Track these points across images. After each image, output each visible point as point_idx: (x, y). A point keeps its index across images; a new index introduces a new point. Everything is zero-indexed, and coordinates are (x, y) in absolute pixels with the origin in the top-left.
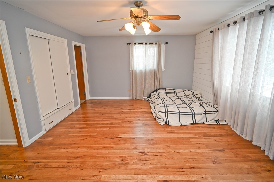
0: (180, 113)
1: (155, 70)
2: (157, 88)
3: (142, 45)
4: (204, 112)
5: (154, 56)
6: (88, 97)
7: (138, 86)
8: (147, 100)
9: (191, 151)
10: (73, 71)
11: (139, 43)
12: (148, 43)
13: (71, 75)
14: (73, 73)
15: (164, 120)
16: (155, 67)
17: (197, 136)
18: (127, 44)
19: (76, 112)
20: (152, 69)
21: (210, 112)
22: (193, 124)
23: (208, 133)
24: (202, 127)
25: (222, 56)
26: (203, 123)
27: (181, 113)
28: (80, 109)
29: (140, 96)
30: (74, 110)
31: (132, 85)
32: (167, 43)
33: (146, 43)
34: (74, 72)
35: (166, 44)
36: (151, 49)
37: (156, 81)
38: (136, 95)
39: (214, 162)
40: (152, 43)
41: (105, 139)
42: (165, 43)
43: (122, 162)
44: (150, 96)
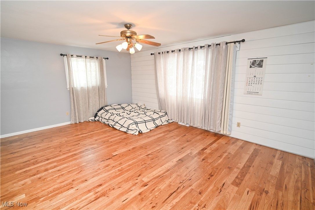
1: (98, 86)
2: (103, 106)
3: (81, 58)
4: (159, 117)
7: (81, 107)
8: (96, 121)
9: (173, 141)
11: (77, 56)
12: (88, 57)
15: (137, 130)
16: (99, 83)
17: (166, 133)
18: (61, 55)
21: (162, 116)
22: (156, 127)
24: (162, 128)
25: (165, 74)
26: (161, 125)
27: (146, 121)
29: (84, 118)
31: (73, 106)
32: (108, 59)
33: (86, 57)
37: (100, 98)
39: (188, 141)
40: (93, 57)
42: (105, 58)
44: (96, 116)
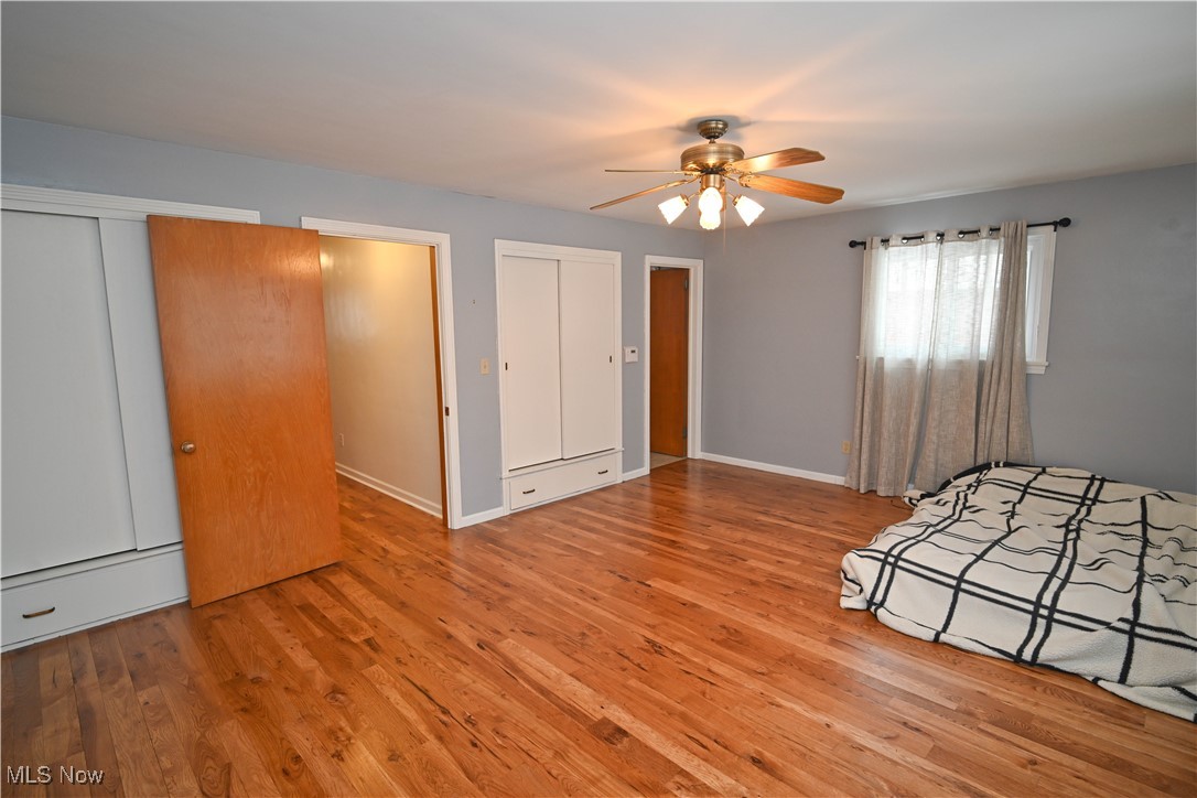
0: (959, 584)
1: (982, 364)
2: (992, 459)
3: (923, 243)
4: (1121, 620)
5: (977, 295)
6: (695, 450)
7: (885, 434)
10: (633, 352)
11: (904, 239)
12: (952, 234)
13: (625, 364)
14: (631, 358)
15: (861, 591)
16: (985, 346)
17: (952, 705)
18: (853, 244)
19: (628, 488)
20: (968, 357)
22: (1013, 659)
23: (1045, 721)
24: (1054, 690)
26: (1090, 679)
28: (647, 482)
29: (896, 483)
30: (618, 476)
31: (858, 424)
32: (1065, 222)
33: (941, 235)
34: (635, 355)
35: (1059, 228)
36: (968, 261)
37: (982, 417)
38: (873, 474)
40: (976, 232)
41: (606, 573)
42: (1055, 224)
43: (578, 639)
